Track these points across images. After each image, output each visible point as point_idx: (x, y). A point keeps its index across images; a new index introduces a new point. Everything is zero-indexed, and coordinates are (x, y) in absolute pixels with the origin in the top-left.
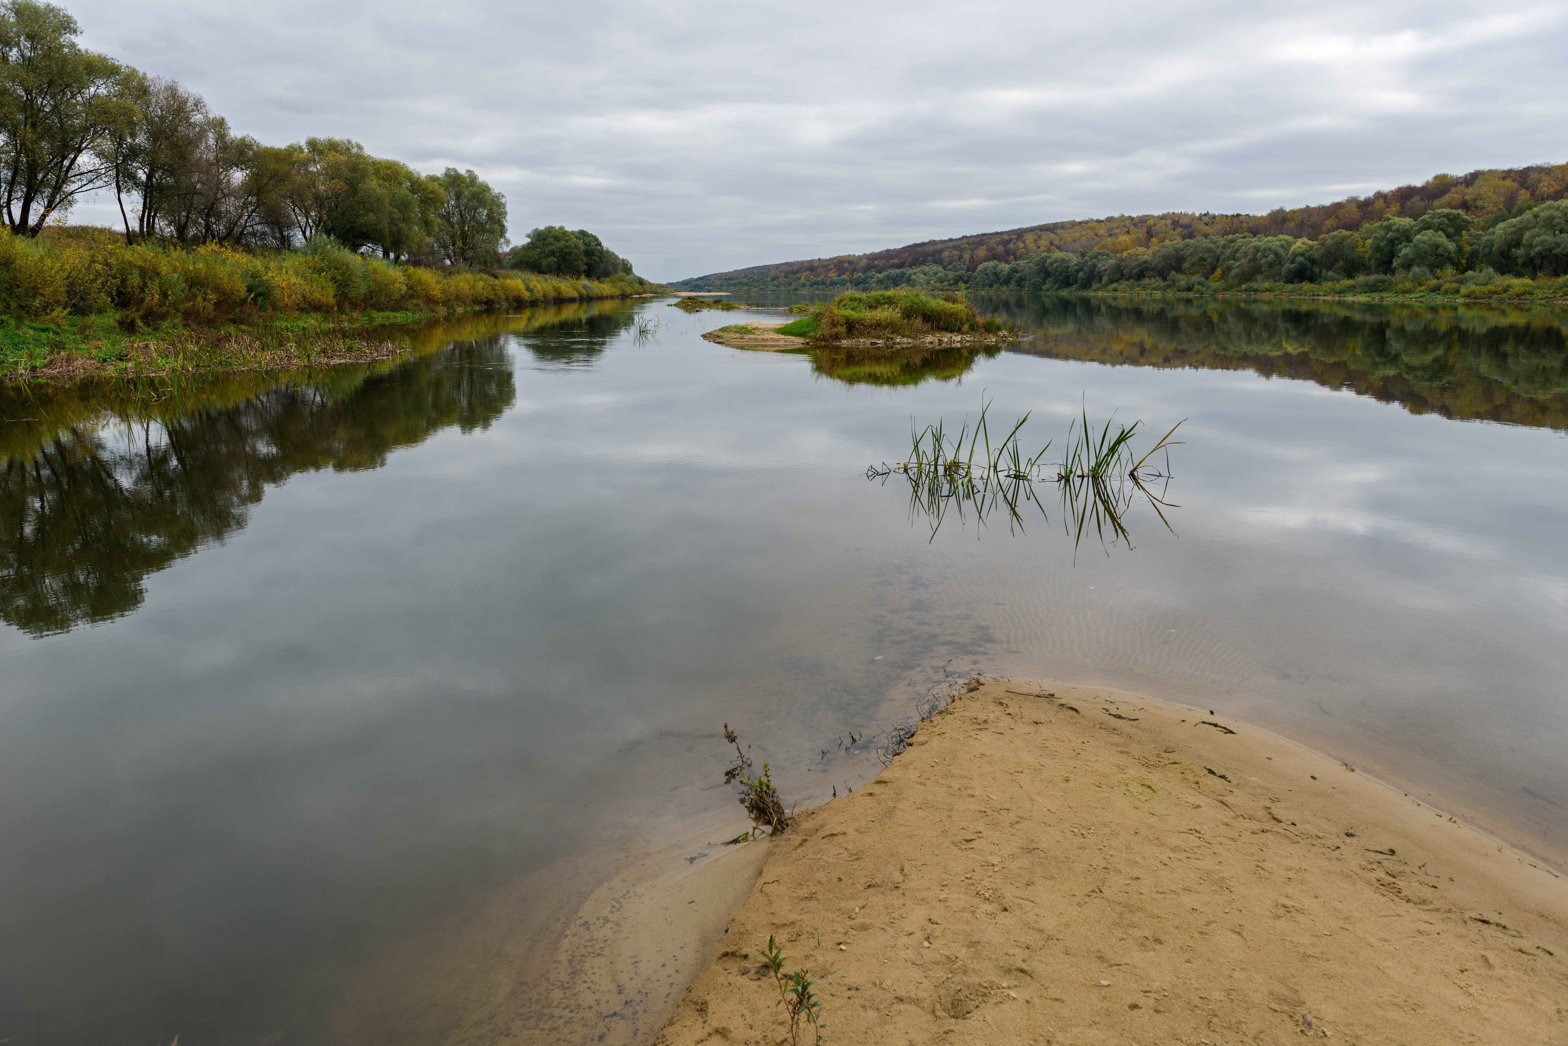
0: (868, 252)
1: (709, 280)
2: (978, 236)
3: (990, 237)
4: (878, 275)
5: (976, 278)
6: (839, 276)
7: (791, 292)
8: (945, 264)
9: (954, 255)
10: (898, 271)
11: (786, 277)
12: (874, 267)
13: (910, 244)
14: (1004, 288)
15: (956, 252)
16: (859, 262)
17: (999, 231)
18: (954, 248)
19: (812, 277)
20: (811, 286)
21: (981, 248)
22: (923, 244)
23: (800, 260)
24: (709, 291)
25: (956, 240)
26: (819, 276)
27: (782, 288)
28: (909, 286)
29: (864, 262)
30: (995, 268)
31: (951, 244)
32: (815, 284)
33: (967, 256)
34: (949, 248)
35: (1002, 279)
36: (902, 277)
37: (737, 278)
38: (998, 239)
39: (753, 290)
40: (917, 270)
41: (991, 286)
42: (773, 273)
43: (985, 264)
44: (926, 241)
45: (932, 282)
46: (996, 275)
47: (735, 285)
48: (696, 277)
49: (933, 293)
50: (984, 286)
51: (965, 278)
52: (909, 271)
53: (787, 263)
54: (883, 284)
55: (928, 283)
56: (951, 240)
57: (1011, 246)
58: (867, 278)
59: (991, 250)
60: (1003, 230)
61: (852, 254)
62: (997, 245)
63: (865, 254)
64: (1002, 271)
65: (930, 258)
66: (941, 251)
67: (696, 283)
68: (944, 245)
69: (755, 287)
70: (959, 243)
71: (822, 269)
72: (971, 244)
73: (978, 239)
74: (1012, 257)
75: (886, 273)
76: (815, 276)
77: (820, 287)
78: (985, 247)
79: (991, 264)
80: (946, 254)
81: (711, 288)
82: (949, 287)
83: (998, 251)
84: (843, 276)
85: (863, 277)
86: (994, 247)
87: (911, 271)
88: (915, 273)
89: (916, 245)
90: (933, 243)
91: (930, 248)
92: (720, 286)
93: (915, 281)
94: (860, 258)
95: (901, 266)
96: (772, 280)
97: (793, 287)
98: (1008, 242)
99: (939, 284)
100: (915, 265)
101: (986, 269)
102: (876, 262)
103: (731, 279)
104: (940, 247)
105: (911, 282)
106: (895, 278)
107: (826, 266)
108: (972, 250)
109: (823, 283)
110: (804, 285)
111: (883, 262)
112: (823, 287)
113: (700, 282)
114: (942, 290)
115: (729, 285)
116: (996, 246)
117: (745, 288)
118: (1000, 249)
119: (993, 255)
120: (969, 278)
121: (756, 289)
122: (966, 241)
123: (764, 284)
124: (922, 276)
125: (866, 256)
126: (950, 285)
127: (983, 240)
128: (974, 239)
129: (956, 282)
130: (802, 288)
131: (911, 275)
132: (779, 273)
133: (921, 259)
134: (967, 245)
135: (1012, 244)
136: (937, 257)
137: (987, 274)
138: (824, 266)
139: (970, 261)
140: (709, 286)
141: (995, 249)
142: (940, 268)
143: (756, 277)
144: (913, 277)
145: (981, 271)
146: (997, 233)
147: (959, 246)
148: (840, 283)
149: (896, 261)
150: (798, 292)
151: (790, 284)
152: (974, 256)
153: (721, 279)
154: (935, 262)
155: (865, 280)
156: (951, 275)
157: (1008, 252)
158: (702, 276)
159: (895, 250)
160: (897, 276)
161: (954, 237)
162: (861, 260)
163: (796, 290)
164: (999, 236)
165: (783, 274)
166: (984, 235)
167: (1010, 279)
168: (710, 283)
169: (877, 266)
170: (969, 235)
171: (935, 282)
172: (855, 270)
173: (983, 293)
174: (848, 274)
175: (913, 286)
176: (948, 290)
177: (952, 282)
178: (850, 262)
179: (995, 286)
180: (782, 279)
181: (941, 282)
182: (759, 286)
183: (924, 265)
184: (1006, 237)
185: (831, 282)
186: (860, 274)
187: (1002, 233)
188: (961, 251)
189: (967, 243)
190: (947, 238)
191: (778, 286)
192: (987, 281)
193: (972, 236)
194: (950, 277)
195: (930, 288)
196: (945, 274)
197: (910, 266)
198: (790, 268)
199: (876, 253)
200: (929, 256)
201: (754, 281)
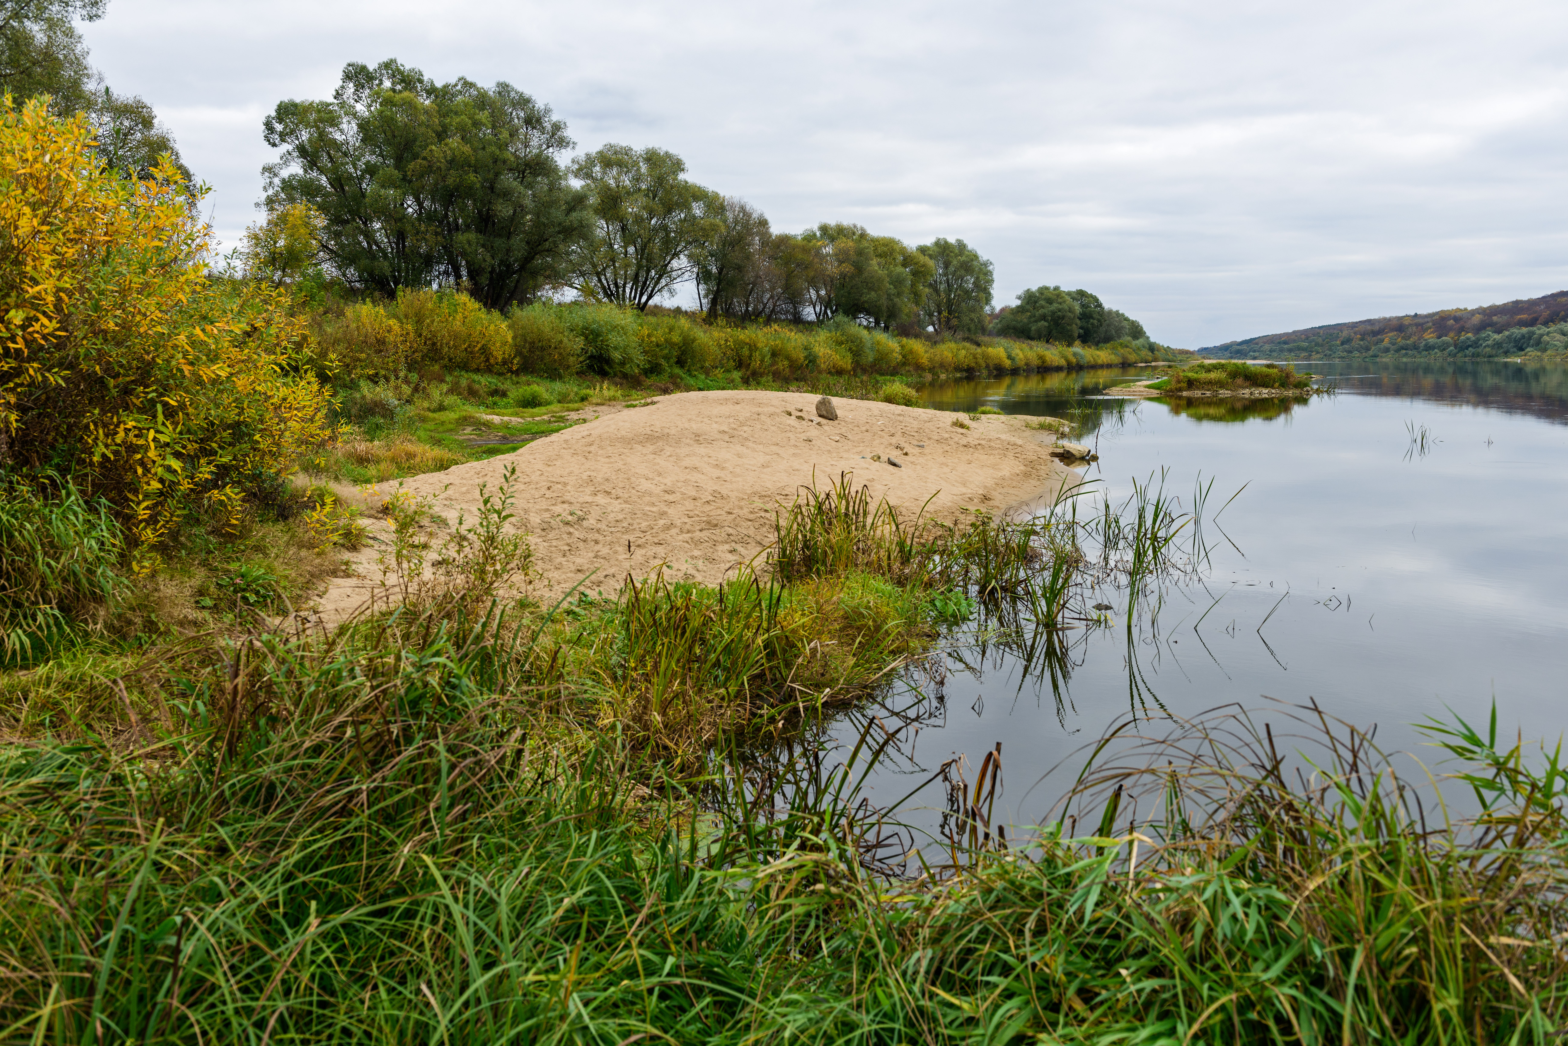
0: (1485, 305)
1: (1256, 343)
4: (1496, 336)
6: (1439, 337)
10: (1524, 330)
11: (1362, 339)
12: (1491, 325)
16: (1470, 319)
19: (1399, 339)
23: (1388, 315)
24: (1255, 358)
26: (1409, 337)
29: (1477, 319)
32: (1402, 348)
36: (1530, 338)
37: (1294, 341)
40: (1554, 329)
42: (1345, 334)
48: (1239, 340)
52: (1539, 330)
53: (1369, 321)
54: (1503, 347)
58: (1479, 339)
61: (1462, 307)
63: (1481, 308)
67: (1240, 347)
71: (1415, 328)
75: (1508, 333)
76: (1403, 338)
77: (1410, 352)
81: (1257, 354)
84: (1444, 338)
85: (1473, 338)
87: (1544, 330)
88: (1548, 334)
92: (1271, 351)
93: (1548, 343)
94: (1473, 312)
95: (1531, 322)
96: (1343, 343)
97: (1371, 353)
100: (1553, 321)
102: (1495, 318)
105: (1542, 345)
106: (1520, 339)
107: (1422, 325)
111: (1506, 318)
123: (1330, 349)
124: (1559, 337)
125: (1481, 311)
130: (1384, 354)
138: (1417, 325)
148: (1439, 347)
149: (1524, 316)
150: (1379, 359)
151: (1368, 349)
155: (1476, 343)
158: (1247, 338)
159: (1528, 301)
160: (1523, 336)
162: (1473, 315)
163: (1375, 356)
165: (1359, 336)
168: (1257, 347)
169: (1496, 323)
172: (1462, 329)
174: (1452, 334)
175: (1545, 350)
178: (1457, 319)
180: (1356, 343)
182: (1323, 352)
185: (1426, 345)
186: (1469, 335)
191: (1350, 352)
197: (1546, 324)
198: (1369, 328)
199: (1499, 306)
201: (1317, 344)
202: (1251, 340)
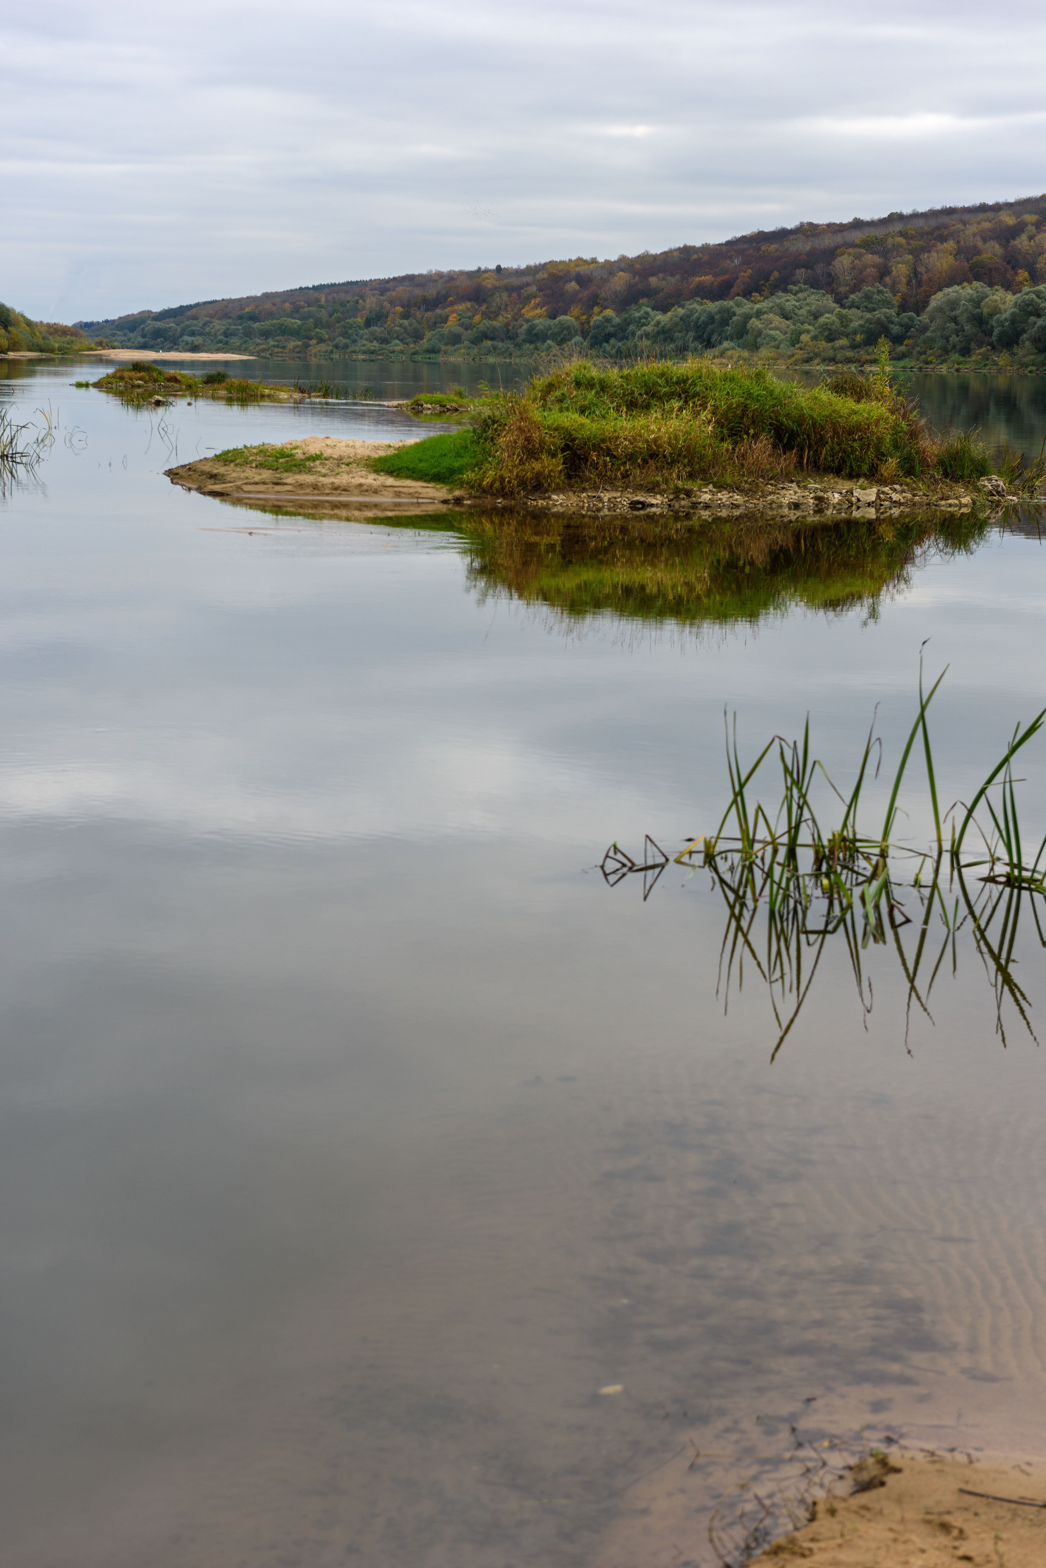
0: (632, 254)
1: (195, 318)
2: (933, 214)
3: (966, 217)
4: (659, 317)
5: (925, 329)
6: (553, 316)
7: (418, 358)
8: (842, 289)
9: (865, 267)
10: (712, 306)
11: (406, 316)
12: (649, 293)
13: (747, 232)
14: (1002, 359)
15: (870, 258)
16: (605, 281)
17: (991, 202)
18: (868, 245)
19: (477, 318)
20: (476, 341)
21: (940, 246)
22: (782, 235)
23: (445, 269)
24: (195, 349)
25: (871, 224)
26: (497, 315)
27: (396, 345)
28: (744, 347)
29: (621, 280)
30: (977, 302)
31: (857, 236)
32: (485, 336)
33: (901, 269)
34: (854, 245)
35: (996, 332)
36: (725, 322)
37: (271, 315)
38: (987, 225)
39: (316, 348)
40: (764, 305)
41: (966, 351)
42: (371, 302)
43: (952, 291)
44: (790, 225)
45: (805, 338)
46: (980, 320)
47: (266, 334)
48: (157, 309)
49: (806, 367)
50: (946, 351)
51: (895, 329)
52: (743, 307)
53: (410, 279)
54: (672, 340)
55: (795, 341)
56: (858, 224)
57: (1022, 242)
58: (627, 322)
59: (966, 252)
60: (1001, 200)
61: (587, 257)
62: (985, 241)
63: (623, 259)
64: (996, 311)
65: (801, 273)
66: (831, 254)
67: (159, 324)
68: (838, 239)
69: (321, 340)
70: (879, 232)
71: (505, 296)
72: (912, 238)
73: (933, 223)
74: (1023, 274)
75: (681, 311)
76: (485, 315)
77: (500, 345)
78: (950, 245)
79: (966, 291)
80: (844, 262)
81: (198, 340)
82: (850, 354)
83: (985, 256)
84: (562, 318)
85: (617, 320)
86: (975, 247)
87: (747, 307)
88: (759, 314)
89: (761, 237)
90: (808, 230)
91: (803, 246)
92: (226, 334)
93: (760, 333)
94: (610, 268)
95: (721, 292)
96: (368, 323)
97: (425, 343)
98: (1015, 231)
99: (823, 344)
100: (759, 290)
101: (953, 304)
102: (653, 281)
103: (253, 318)
104: (827, 242)
105: (749, 338)
106: (706, 324)
107: (518, 289)
108: (916, 253)
109: (509, 335)
110: (455, 339)
111: (673, 280)
112: (508, 344)
113: (170, 324)
114: (832, 360)
115: (248, 334)
116: (980, 244)
117: (293, 343)
118: (992, 251)
119: (971, 269)
120: (907, 327)
121: (323, 347)
122: (898, 227)
123: (345, 335)
124: (777, 320)
125: (624, 264)
126: (854, 346)
127: (945, 226)
128: (921, 222)
129: (871, 339)
130: (450, 348)
131: (748, 317)
132: (387, 305)
133: (776, 274)
134: (901, 240)
135: (1024, 237)
136: (819, 269)
137: (954, 320)
138: (510, 289)
139: (909, 283)
140: (193, 334)
141: (978, 252)
142: (829, 301)
143: (324, 314)
144: (754, 323)
145: (940, 310)
146: (983, 208)
147: (881, 242)
148: (554, 337)
149: (707, 279)
150: (440, 358)
151: (417, 336)
152: (921, 269)
153: (226, 316)
154: (815, 284)
155: (623, 330)
156: (857, 319)
157: (1013, 261)
158: (175, 305)
159: (706, 248)
160: (711, 318)
161: (866, 217)
162: (611, 273)
163: (434, 351)
164: (990, 215)
165: (399, 309)
166: (949, 212)
167: (1019, 334)
168: (197, 325)
169: (656, 291)
170: (907, 211)
171: (815, 338)
172: (594, 301)
173: (944, 369)
174: (576, 310)
175: (755, 347)
176: (849, 361)
177: (858, 338)
178: (583, 280)
179: (977, 354)
180: (396, 323)
181: (830, 339)
182: (331, 339)
183: (785, 291)
184: (1009, 220)
185: (529, 331)
186: (609, 312)
187: (997, 208)
188: (885, 254)
189: (902, 234)
190: (847, 219)
191: (384, 341)
192: (954, 339)
193: (915, 216)
194: (855, 324)
195: (800, 354)
196: (841, 317)
197: (747, 294)
198: (418, 292)
199: (655, 257)
200: (798, 267)
201: (318, 323)
202: (182, 310)
